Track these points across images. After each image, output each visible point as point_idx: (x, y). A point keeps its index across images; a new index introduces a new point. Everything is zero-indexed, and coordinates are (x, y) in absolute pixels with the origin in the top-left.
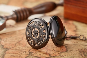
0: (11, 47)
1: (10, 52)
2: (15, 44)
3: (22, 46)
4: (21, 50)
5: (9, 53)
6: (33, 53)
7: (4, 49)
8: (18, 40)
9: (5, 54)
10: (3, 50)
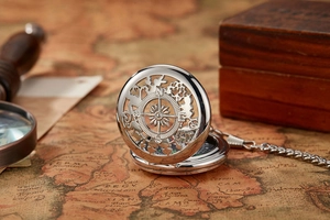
0: (79, 182)
1: (78, 197)
2: (90, 174)
3: (114, 179)
4: (112, 193)
5: (76, 200)
6: (154, 199)
7: (56, 187)
8: (98, 163)
9: (64, 202)
10: (55, 192)
